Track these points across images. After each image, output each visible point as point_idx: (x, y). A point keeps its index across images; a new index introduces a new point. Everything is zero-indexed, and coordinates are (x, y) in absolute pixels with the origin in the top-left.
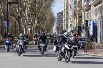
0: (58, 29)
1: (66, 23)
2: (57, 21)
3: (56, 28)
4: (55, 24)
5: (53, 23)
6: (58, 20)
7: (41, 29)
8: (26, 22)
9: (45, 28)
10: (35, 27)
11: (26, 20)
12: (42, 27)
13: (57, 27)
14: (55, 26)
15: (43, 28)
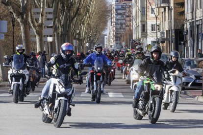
0: (118, 38)
1: (141, 21)
2: (114, 15)
3: (112, 35)
4: (109, 23)
5: (105, 23)
6: (118, 14)
7: (75, 38)
8: (40, 21)
9: (85, 34)
10: (61, 32)
11: (42, 16)
12: (78, 32)
13: (113, 31)
14: (108, 29)
15: (79, 34)
